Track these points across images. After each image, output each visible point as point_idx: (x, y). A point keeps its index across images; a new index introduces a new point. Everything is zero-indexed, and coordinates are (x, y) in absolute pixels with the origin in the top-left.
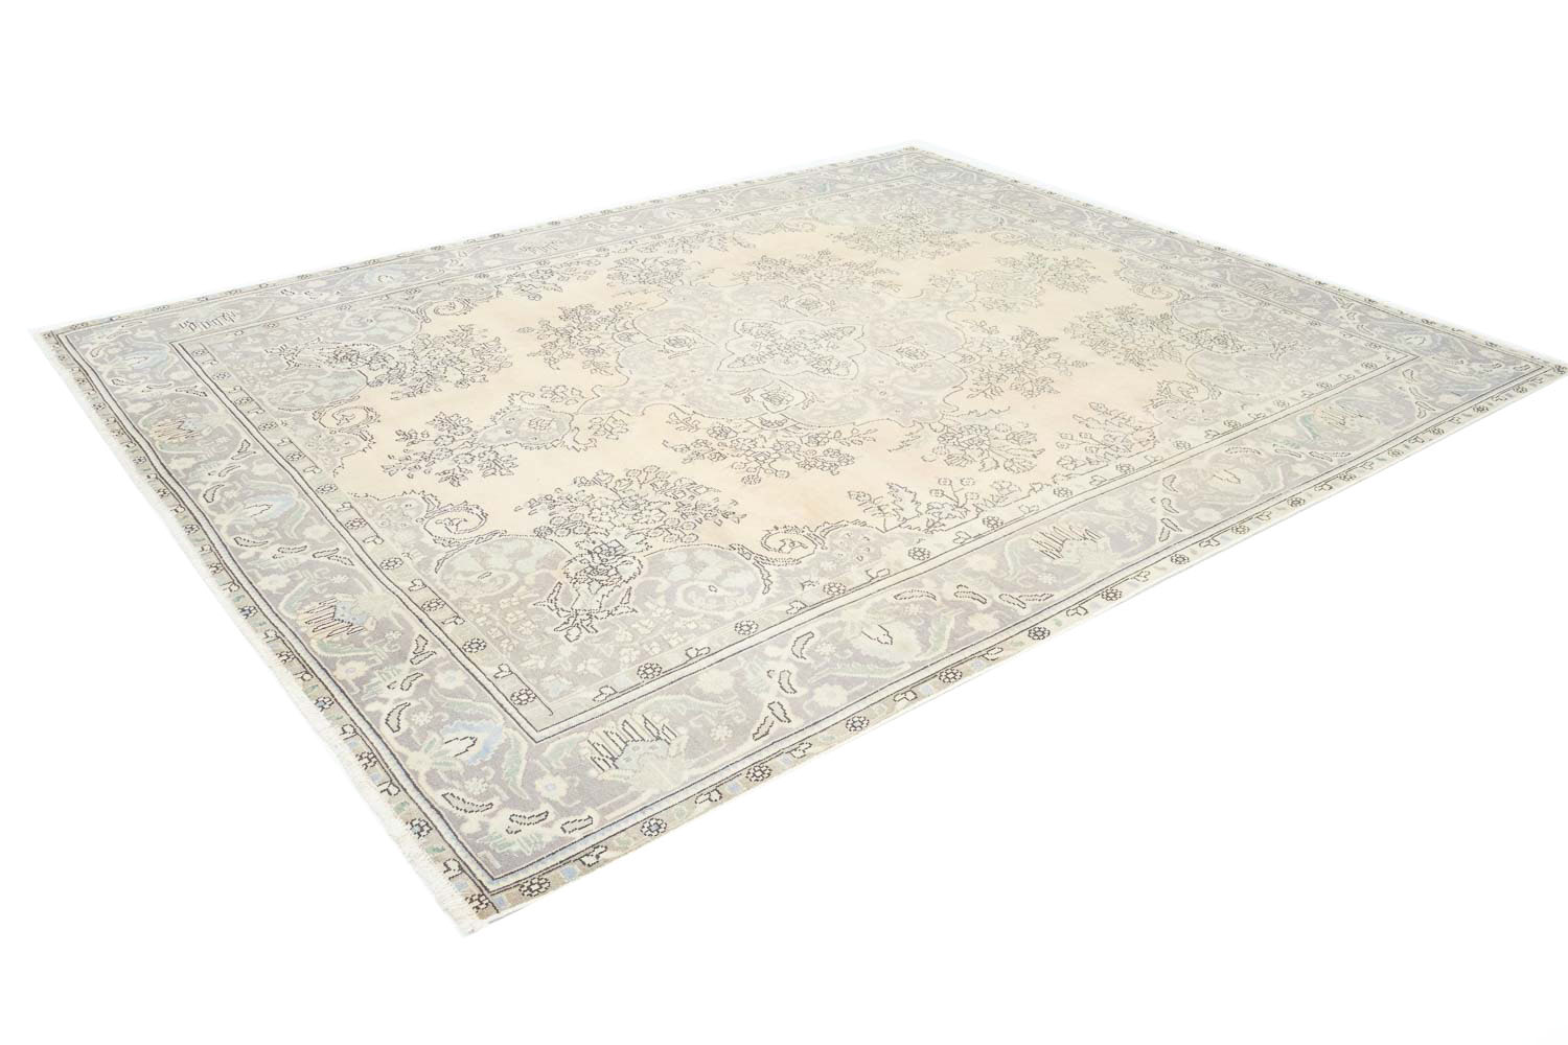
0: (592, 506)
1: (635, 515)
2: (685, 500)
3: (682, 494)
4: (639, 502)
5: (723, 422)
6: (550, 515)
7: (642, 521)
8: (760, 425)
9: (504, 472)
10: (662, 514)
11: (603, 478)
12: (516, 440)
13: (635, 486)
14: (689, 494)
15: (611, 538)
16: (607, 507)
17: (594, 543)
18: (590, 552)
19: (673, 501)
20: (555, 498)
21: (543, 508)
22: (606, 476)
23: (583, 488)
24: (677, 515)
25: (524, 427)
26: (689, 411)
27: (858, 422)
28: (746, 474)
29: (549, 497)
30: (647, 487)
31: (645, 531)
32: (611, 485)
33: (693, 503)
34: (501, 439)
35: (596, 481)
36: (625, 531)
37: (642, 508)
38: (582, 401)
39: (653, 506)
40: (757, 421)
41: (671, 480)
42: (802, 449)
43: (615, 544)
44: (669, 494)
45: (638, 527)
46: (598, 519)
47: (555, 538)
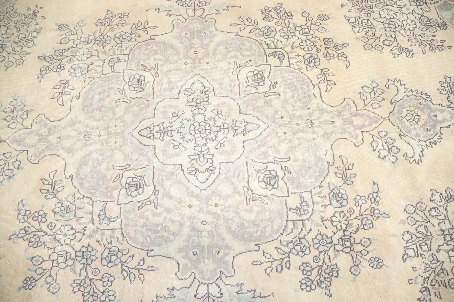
0: (412, 32)
1: (394, 18)
2: (364, 17)
3: (364, 21)
4: (387, 25)
5: (304, 70)
6: (435, 36)
7: (393, 12)
8: (286, 57)
9: (448, 80)
10: (381, 13)
11: (397, 52)
12: (433, 107)
13: (383, 38)
14: (360, 20)
15: (412, 8)
16: (405, 29)
17: (421, 9)
18: (426, 3)
19: (371, 19)
20: (428, 46)
21: (437, 42)
22: (394, 52)
23: (411, 48)
24: (374, 9)
25: (424, 117)
26: (316, 91)
27: (233, 35)
28: (324, 22)
29: (431, 48)
30: (377, 35)
31: (395, 5)
32: (395, 44)
33: (362, 13)
34: (442, 111)
35: (402, 50)
36: (404, 10)
37: (388, 21)
38: (375, 133)
39: (382, 20)
40: (285, 62)
41: (363, 34)
42: (280, 27)
43: (413, 4)
44: (370, 24)
45: (396, 10)
46: (413, 23)
47: (438, 19)
